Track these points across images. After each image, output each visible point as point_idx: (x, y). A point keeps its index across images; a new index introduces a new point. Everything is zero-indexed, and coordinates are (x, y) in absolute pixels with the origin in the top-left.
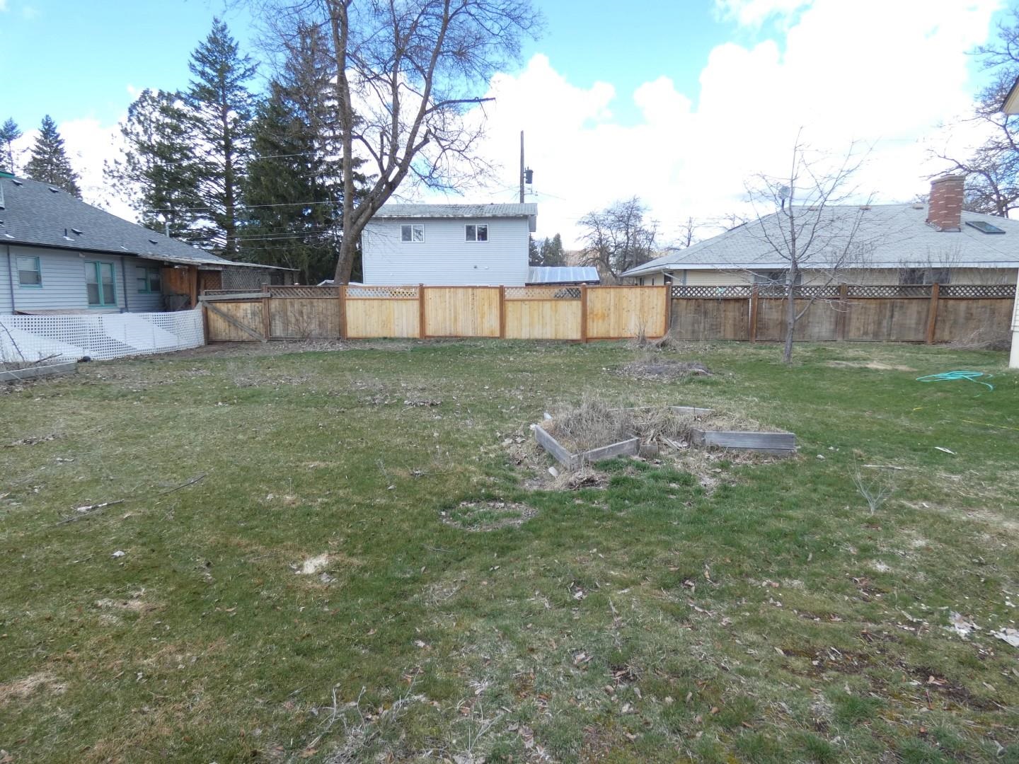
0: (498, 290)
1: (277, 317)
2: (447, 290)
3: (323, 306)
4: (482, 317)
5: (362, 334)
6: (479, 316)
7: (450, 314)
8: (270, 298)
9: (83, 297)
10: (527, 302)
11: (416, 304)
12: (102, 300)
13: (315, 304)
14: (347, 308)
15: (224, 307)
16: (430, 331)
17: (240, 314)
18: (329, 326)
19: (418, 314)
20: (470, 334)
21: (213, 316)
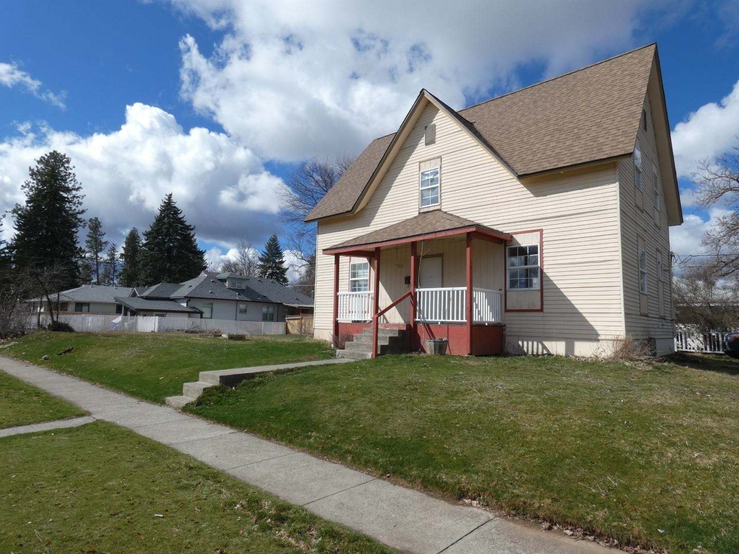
1: (303, 325)
8: (302, 319)
9: (261, 317)
12: (268, 318)
15: (291, 322)
17: (295, 324)
21: (288, 325)
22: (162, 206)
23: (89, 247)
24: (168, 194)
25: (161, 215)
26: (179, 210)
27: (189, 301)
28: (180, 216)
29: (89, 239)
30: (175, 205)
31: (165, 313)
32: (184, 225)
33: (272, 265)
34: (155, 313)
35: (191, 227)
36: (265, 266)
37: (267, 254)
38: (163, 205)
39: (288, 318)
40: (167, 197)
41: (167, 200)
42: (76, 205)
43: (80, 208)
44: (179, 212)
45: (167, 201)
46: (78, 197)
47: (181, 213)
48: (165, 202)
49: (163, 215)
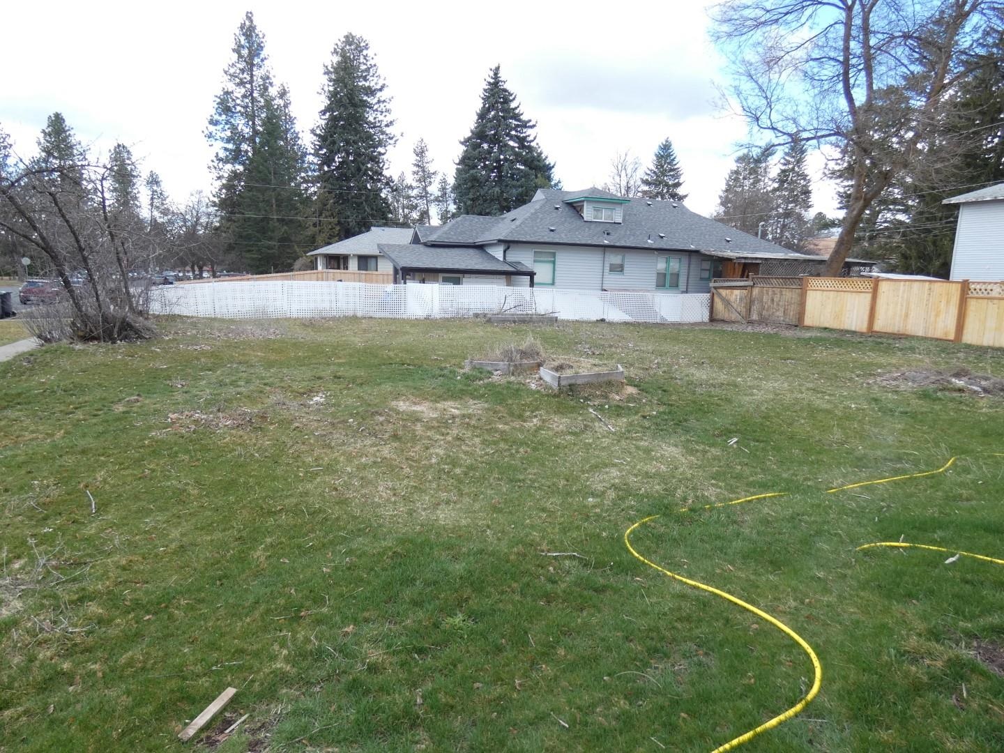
0: (960, 285)
1: (756, 302)
2: (902, 283)
3: (789, 295)
4: (937, 315)
5: (816, 324)
6: (933, 313)
7: (901, 310)
8: (752, 287)
9: (653, 280)
10: (995, 301)
11: (869, 296)
12: (667, 284)
13: (784, 293)
14: (808, 298)
15: (724, 292)
16: (878, 326)
17: (732, 298)
18: (792, 313)
19: (868, 308)
20: (920, 334)
21: (717, 299)
22: (485, 90)
23: (417, 181)
24: (493, 68)
25: (484, 105)
26: (511, 95)
27: (508, 248)
28: (513, 105)
29: (416, 169)
30: (505, 87)
31: (460, 275)
32: (519, 120)
33: (662, 190)
34: (441, 276)
35: (531, 124)
36: (650, 192)
37: (655, 172)
38: (487, 87)
39: (717, 285)
40: (492, 74)
41: (492, 78)
42: (384, 114)
43: (389, 118)
44: (511, 98)
45: (492, 81)
46: (384, 101)
47: (514, 99)
48: (490, 83)
49: (487, 106)
